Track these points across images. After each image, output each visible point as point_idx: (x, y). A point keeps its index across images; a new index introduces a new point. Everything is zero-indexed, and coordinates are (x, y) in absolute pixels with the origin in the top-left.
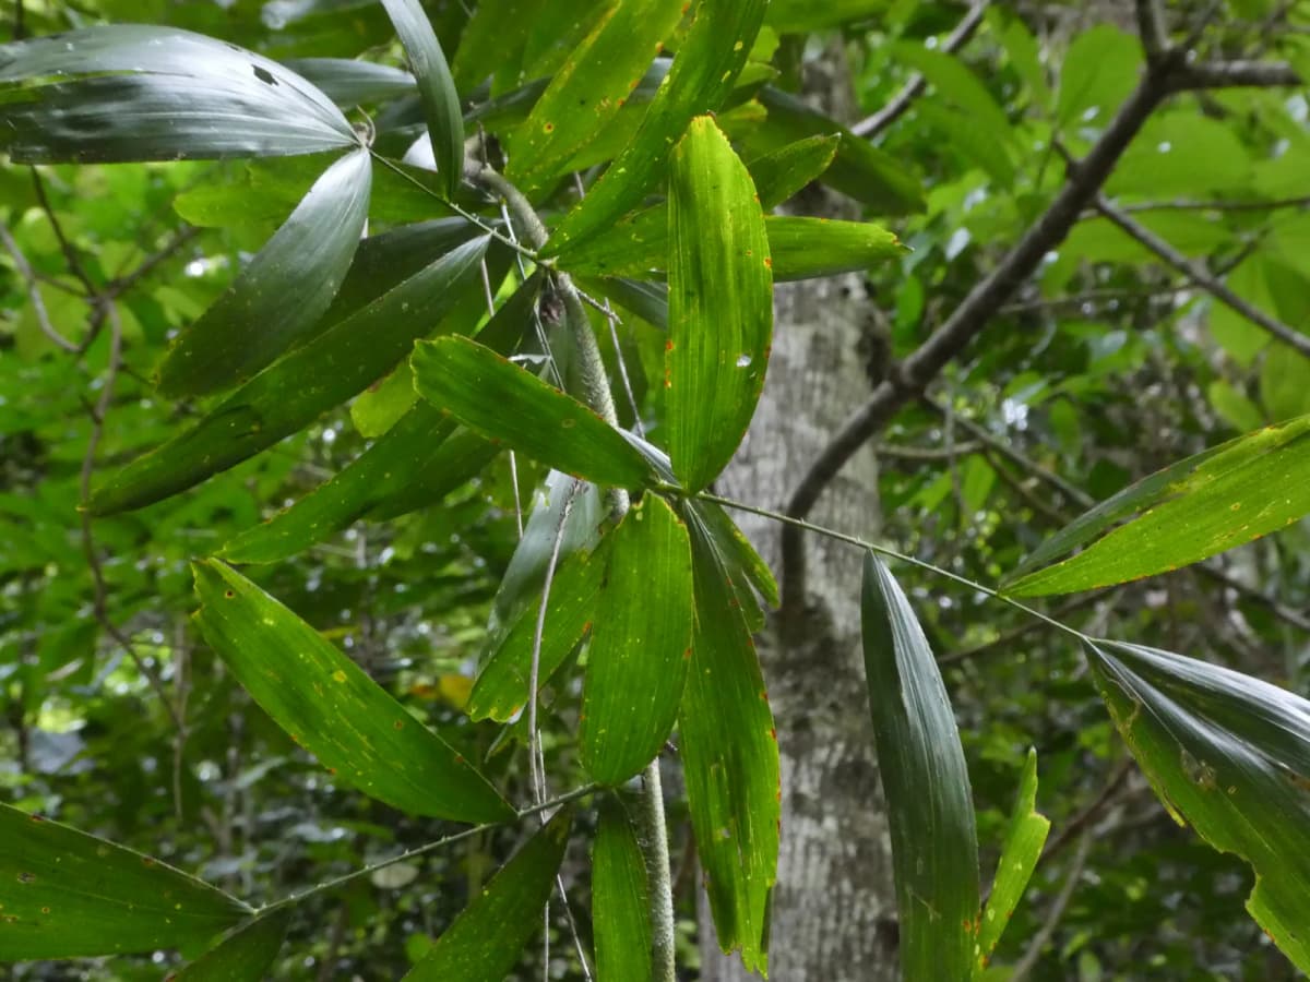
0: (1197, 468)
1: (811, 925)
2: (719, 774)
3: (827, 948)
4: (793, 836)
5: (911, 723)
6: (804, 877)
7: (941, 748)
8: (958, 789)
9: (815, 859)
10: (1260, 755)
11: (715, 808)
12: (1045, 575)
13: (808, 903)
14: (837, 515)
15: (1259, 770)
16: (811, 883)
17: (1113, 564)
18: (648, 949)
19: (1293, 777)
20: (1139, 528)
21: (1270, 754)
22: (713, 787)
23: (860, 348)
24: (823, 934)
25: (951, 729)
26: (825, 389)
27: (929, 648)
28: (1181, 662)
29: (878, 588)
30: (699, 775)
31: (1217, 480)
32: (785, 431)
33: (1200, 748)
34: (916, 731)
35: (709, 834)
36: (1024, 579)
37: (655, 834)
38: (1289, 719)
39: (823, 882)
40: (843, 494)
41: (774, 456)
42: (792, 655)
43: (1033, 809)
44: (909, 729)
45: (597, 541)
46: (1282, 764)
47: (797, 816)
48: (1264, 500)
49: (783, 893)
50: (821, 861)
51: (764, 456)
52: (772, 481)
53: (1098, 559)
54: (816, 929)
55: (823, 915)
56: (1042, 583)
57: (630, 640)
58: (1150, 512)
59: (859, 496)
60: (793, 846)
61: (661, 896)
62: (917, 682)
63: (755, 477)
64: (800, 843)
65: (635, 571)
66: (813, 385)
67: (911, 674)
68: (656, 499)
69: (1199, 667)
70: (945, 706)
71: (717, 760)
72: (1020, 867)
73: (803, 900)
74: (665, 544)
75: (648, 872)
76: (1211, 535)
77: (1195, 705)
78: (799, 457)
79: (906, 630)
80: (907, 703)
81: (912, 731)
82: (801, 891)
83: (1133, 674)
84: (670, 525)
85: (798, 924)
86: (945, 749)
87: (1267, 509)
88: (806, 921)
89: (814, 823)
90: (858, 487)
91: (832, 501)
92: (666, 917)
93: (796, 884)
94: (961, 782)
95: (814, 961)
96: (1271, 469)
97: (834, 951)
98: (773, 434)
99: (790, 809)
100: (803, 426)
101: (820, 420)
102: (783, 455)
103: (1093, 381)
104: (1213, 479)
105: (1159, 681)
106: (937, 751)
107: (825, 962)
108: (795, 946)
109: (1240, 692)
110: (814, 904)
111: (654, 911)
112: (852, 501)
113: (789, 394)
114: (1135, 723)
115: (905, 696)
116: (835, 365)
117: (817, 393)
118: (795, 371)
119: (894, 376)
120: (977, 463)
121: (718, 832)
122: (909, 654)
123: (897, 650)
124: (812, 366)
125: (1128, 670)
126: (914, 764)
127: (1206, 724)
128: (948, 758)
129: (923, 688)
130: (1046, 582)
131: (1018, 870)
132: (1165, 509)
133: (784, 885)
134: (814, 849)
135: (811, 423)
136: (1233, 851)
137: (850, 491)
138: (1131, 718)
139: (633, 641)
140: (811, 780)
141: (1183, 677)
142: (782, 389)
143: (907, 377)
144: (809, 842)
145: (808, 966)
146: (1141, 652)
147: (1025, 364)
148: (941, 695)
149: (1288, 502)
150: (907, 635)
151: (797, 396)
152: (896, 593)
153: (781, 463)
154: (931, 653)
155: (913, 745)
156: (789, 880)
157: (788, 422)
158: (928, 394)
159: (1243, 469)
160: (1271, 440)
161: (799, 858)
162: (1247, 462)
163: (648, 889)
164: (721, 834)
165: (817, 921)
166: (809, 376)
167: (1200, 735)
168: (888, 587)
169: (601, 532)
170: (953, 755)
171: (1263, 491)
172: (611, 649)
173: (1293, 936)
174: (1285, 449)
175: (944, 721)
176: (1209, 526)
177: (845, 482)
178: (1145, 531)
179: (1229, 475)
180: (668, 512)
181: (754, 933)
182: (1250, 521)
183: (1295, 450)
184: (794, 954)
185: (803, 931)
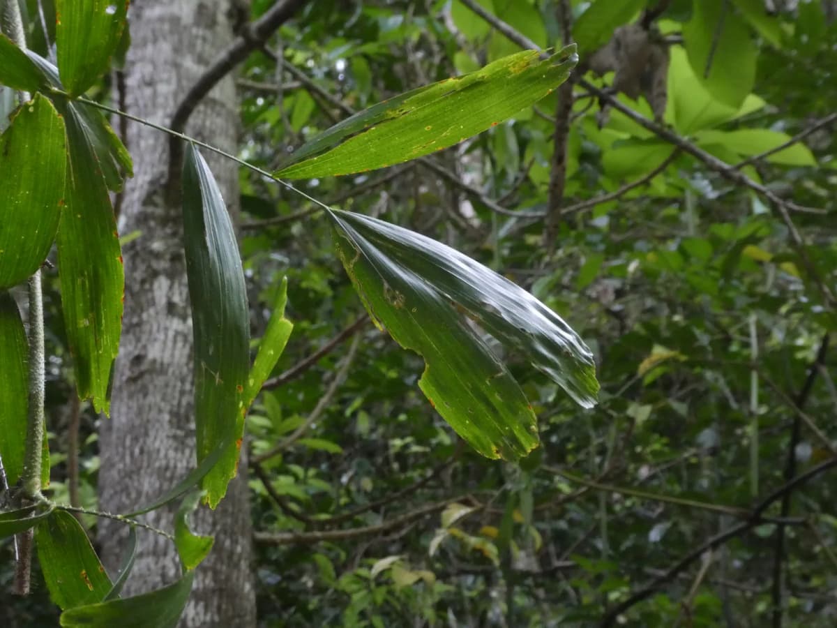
0: (405, 101)
1: (175, 387)
2: (83, 284)
3: (184, 402)
4: (166, 329)
5: (211, 257)
6: (172, 355)
7: (229, 274)
8: (239, 300)
9: (180, 344)
10: (433, 289)
11: (80, 306)
12: (304, 166)
13: (173, 373)
14: (208, 123)
15: (432, 298)
16: (176, 360)
17: (348, 161)
18: (27, 395)
19: (453, 303)
20: (366, 139)
21: (440, 289)
22: (79, 292)
23: (230, 15)
24: (182, 393)
25: (237, 263)
26: (204, 39)
27: (226, 209)
28: (387, 227)
29: (194, 167)
30: (69, 283)
31: (418, 110)
32: (177, 66)
33: (396, 282)
34: (214, 262)
35: (75, 323)
36: (290, 168)
37: (36, 321)
38: (453, 266)
39: (184, 360)
40: (213, 109)
41: (168, 82)
42: (173, 212)
43: (283, 316)
44: (209, 260)
45: (7, 125)
46: (447, 295)
47: (170, 316)
48: (446, 126)
49: (158, 366)
50: (184, 346)
51: (161, 81)
52: (166, 98)
53: (338, 157)
54: (178, 389)
55: (183, 381)
56: (301, 171)
57: (22, 192)
58: (373, 128)
59: (224, 112)
60: (166, 335)
61: (37, 360)
62: (216, 230)
63: (155, 95)
64: (171, 334)
65: (27, 146)
66: (197, 37)
67: (213, 226)
68: (43, 98)
69: (399, 231)
70: (234, 247)
71: (83, 275)
72: (272, 352)
73: (171, 370)
74: (48, 129)
75: (29, 345)
76: (411, 146)
77: (395, 255)
78: (185, 83)
79: (211, 195)
80: (209, 244)
81: (211, 261)
82: (169, 365)
83: (356, 233)
84: (52, 117)
85: (167, 385)
86: (232, 273)
87: (448, 131)
88: (171, 384)
89: (181, 322)
90: (223, 105)
91: (205, 113)
92: (39, 374)
93: (166, 360)
94: (242, 296)
95: (175, 409)
96: (453, 105)
97: (189, 404)
98: (168, 67)
99: (165, 312)
100: (189, 63)
101: (200, 60)
102: (174, 80)
103: (381, 47)
104: (415, 109)
105: (372, 238)
106: (227, 275)
107: (182, 411)
108: (163, 399)
109: (423, 248)
110: (177, 372)
111: (32, 370)
112: (219, 115)
113: (180, 41)
114: (355, 264)
115: (208, 239)
116: (212, 24)
117: (199, 42)
118: (185, 27)
119: (245, 33)
120: (304, 95)
121: (81, 322)
122: (212, 211)
123: (204, 209)
124: (197, 23)
125: (354, 231)
126: (212, 284)
127: (401, 267)
128: (233, 280)
129: (220, 234)
130: (304, 170)
131: (271, 354)
132: (383, 128)
133: (159, 360)
134: (180, 339)
135: (194, 61)
136: (413, 349)
137: (218, 108)
138: (354, 261)
139: (24, 193)
140: (181, 294)
141: (388, 237)
142: (176, 38)
143: (254, 35)
144: (177, 333)
145: (171, 413)
146: (363, 219)
147: (341, 33)
148: (231, 240)
149: (462, 127)
150: (212, 199)
151: (186, 42)
152: (206, 171)
153: (173, 87)
154: (227, 212)
155: (211, 271)
156: (162, 358)
157: (179, 60)
158: (267, 47)
159: (434, 104)
160: (454, 86)
161: (170, 344)
162: (437, 100)
163: (29, 356)
164: (83, 323)
165: (179, 384)
166: (194, 31)
167: (397, 274)
168: (201, 167)
169: (10, 119)
170: (237, 279)
171: (446, 119)
172: (8, 197)
173: (446, 403)
174: (462, 93)
175: (233, 257)
176: (411, 140)
177: (214, 102)
178: (369, 140)
179: (425, 107)
180: (51, 108)
181: (102, 388)
182: (437, 138)
183: (469, 94)
184: (163, 405)
185: (169, 390)
